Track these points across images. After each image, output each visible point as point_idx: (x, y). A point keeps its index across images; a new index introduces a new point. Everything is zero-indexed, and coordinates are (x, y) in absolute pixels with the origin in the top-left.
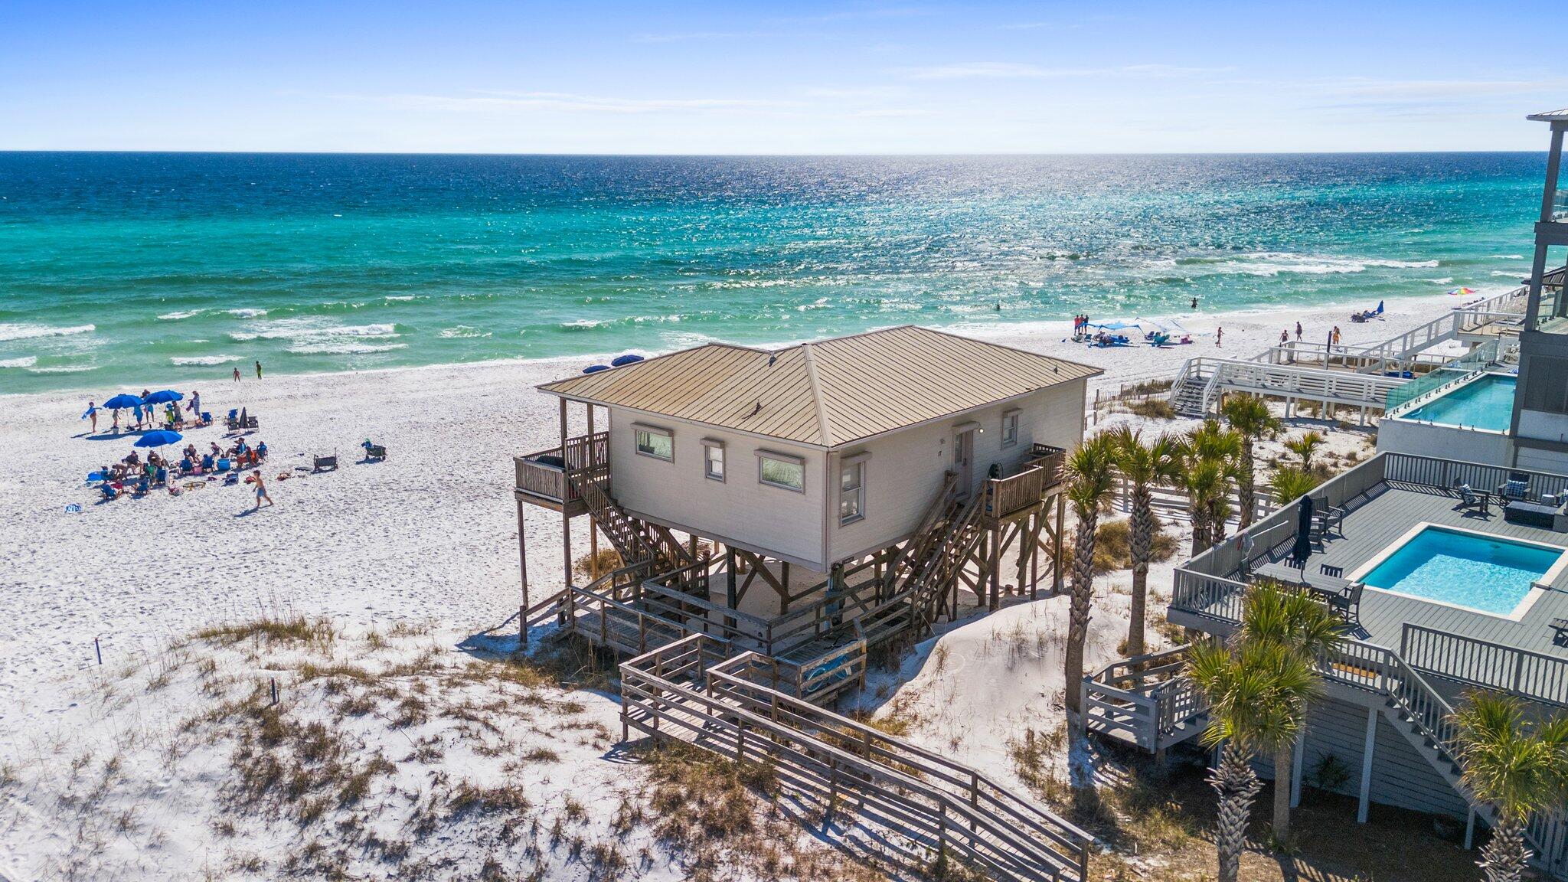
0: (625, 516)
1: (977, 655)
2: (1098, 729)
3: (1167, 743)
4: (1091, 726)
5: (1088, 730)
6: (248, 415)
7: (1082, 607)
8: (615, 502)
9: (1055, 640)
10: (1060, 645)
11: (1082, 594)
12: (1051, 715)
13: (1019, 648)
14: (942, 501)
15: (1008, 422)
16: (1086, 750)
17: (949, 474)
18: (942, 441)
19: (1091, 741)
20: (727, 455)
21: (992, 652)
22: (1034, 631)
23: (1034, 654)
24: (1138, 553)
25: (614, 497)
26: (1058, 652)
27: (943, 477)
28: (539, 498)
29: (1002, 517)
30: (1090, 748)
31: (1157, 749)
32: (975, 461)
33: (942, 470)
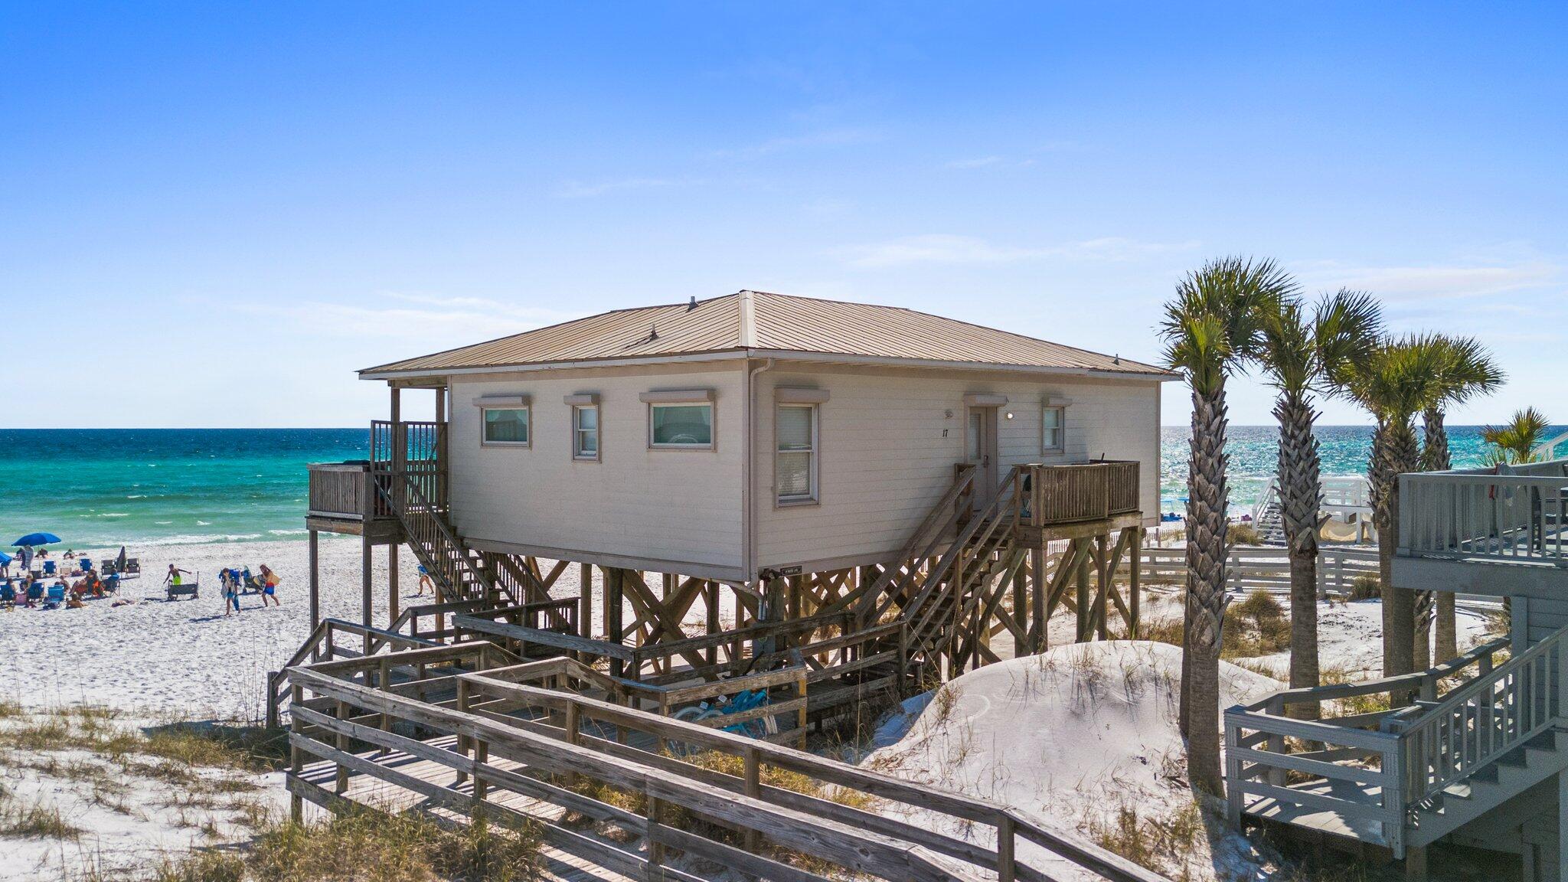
0: (464, 550)
1: (1012, 692)
2: (1269, 814)
3: (1430, 830)
4: (1252, 811)
5: (1248, 819)
6: (128, 556)
7: (1213, 573)
8: (453, 530)
9: (1156, 679)
10: (1166, 689)
11: (1212, 546)
12: (1165, 793)
13: (1091, 684)
14: (951, 503)
15: (1049, 418)
16: (1245, 856)
17: (960, 469)
18: (949, 414)
19: (1252, 840)
20: (604, 417)
21: (1039, 687)
22: (1116, 664)
23: (1120, 697)
24: (1298, 515)
25: (453, 523)
26: (1163, 699)
27: (952, 472)
28: (333, 519)
29: (1047, 526)
30: (1255, 853)
31: (1407, 848)
32: (1002, 461)
33: (952, 462)
